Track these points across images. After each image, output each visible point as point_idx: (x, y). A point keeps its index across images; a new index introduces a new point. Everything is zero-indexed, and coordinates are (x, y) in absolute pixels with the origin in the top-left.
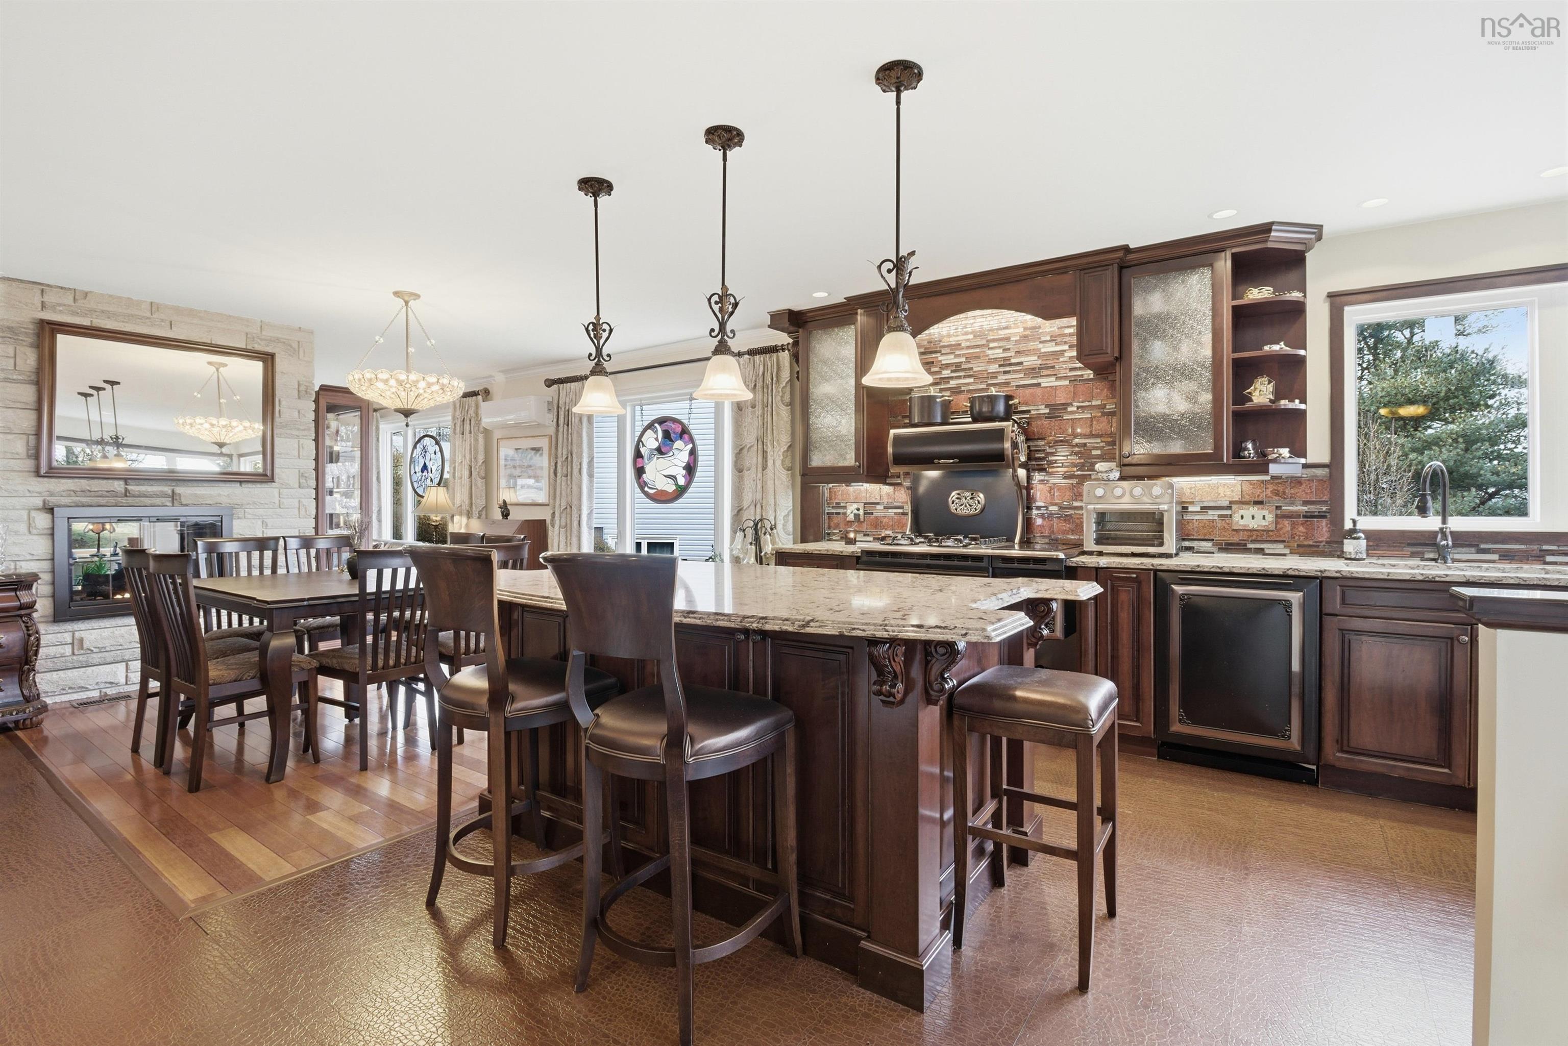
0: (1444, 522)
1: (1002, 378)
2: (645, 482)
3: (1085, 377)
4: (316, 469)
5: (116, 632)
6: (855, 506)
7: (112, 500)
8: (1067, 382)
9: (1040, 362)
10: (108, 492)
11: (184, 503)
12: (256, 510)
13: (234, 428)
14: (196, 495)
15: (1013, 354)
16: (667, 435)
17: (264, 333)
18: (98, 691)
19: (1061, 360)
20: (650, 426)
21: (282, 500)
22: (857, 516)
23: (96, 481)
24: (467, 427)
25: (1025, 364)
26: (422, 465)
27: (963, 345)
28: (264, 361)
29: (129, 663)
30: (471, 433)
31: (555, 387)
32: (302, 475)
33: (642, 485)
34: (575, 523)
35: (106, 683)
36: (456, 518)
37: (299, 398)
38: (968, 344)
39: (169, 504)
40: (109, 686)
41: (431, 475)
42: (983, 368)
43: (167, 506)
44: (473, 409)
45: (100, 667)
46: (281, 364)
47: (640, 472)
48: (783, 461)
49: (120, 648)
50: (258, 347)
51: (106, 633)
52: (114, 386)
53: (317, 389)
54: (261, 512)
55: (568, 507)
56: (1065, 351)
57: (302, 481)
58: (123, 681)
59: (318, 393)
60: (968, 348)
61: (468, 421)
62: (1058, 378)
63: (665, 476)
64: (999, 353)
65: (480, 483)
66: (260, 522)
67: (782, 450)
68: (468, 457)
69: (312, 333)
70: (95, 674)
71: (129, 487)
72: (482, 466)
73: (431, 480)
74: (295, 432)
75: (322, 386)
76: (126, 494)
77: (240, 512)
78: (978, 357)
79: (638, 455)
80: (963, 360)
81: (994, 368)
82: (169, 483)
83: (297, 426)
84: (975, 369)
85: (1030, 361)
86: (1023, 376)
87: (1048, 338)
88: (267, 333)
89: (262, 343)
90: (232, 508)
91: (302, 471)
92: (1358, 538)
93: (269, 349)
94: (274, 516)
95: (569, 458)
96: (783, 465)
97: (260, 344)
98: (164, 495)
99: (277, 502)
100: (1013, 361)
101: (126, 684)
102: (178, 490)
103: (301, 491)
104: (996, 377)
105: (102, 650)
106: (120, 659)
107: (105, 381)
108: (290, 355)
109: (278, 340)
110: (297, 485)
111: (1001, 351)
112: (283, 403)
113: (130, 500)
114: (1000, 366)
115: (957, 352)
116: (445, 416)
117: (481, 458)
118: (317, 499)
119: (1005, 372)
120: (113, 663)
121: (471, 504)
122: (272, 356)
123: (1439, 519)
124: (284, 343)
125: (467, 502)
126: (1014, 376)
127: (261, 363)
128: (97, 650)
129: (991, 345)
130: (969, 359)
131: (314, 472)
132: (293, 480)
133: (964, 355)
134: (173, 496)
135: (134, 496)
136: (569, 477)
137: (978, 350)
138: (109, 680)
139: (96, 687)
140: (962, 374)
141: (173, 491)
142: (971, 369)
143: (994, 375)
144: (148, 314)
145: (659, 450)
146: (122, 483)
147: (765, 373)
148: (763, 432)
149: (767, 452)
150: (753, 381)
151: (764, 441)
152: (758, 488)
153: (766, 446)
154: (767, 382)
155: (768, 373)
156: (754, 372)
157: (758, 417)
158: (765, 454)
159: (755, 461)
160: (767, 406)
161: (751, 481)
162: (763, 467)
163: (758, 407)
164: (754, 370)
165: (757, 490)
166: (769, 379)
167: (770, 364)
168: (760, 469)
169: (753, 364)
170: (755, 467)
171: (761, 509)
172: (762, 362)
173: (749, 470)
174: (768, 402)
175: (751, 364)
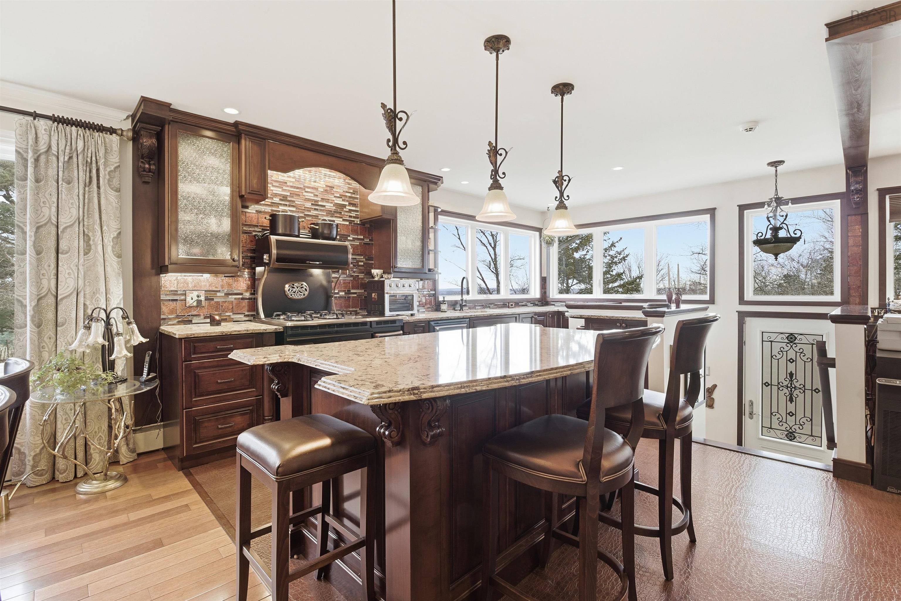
0: (462, 297)
1: (313, 213)
3: (356, 222)
6: (195, 293)
8: (348, 223)
9: (334, 208)
15: (320, 199)
19: (345, 210)
22: (199, 302)
25: (326, 207)
27: (288, 184)
38: (291, 184)
42: (302, 203)
48: (113, 247)
56: (346, 205)
60: (291, 187)
62: (344, 220)
64: (310, 196)
67: (112, 236)
78: (299, 195)
80: (288, 194)
81: (308, 205)
84: (296, 202)
85: (329, 206)
86: (325, 214)
87: (338, 195)
92: (445, 304)
96: (113, 251)
100: (320, 203)
104: (310, 211)
111: (312, 195)
114: (312, 204)
115: (284, 188)
119: (315, 209)
123: (460, 296)
126: (320, 213)
129: (307, 190)
130: (292, 194)
133: (289, 191)
137: (298, 190)
140: (287, 203)
142: (294, 201)
143: (309, 210)
147: (86, 150)
148: (84, 213)
149: (88, 236)
150: (66, 154)
151: (86, 223)
152: (81, 274)
153: (88, 229)
154: (89, 160)
155: (90, 151)
156: (69, 144)
157: (78, 196)
158: (85, 237)
159: (76, 244)
160: (89, 186)
161: (71, 266)
162: (84, 251)
163: (76, 184)
164: (67, 141)
165: (80, 276)
166: (91, 157)
167: (93, 143)
168: (82, 253)
169: (64, 134)
170: (77, 250)
171: (84, 297)
172: (80, 136)
173: (66, 253)
174: (90, 182)
175: (60, 134)
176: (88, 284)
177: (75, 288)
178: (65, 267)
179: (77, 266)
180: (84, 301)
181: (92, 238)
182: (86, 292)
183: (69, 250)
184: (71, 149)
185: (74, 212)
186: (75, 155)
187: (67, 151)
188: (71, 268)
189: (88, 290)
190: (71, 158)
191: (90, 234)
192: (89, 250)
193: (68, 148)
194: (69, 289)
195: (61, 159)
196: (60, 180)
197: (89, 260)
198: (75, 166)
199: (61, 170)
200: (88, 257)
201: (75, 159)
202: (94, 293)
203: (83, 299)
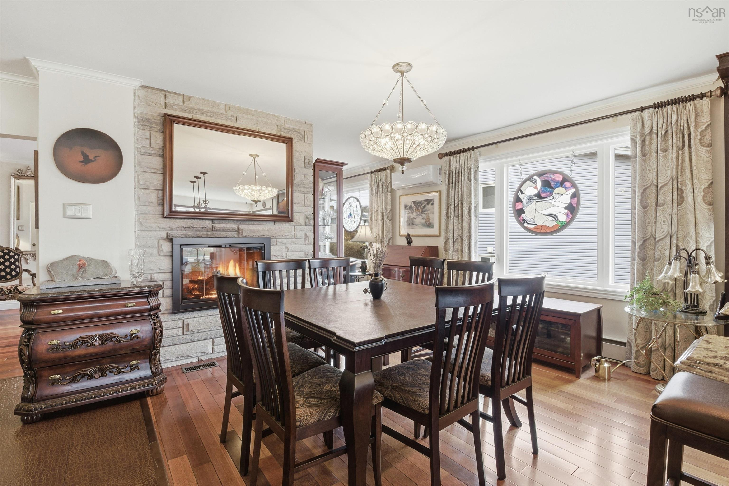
2: (524, 219)
4: (314, 213)
5: (207, 320)
7: (205, 233)
10: (203, 228)
11: (244, 235)
12: (282, 240)
13: (264, 191)
14: (251, 230)
16: (547, 184)
17: (286, 125)
18: (197, 358)
20: (530, 179)
21: (296, 233)
23: (196, 221)
24: (380, 190)
26: (348, 213)
28: (287, 143)
29: (215, 339)
30: (383, 193)
31: (446, 158)
32: (306, 217)
33: (522, 222)
34: (466, 249)
35: (201, 352)
36: (374, 244)
37: (305, 167)
39: (236, 236)
40: (203, 354)
41: (354, 219)
43: (234, 237)
44: (384, 178)
45: (198, 342)
46: (297, 145)
47: (519, 212)
48: (704, 197)
49: (209, 330)
50: (283, 134)
51: (202, 320)
52: (205, 175)
53: (314, 162)
54: (285, 241)
55: (459, 238)
57: (307, 221)
58: (211, 351)
59: (315, 164)
61: (381, 186)
63: (545, 215)
65: (389, 223)
66: (284, 247)
67: (703, 187)
68: (381, 208)
69: (312, 125)
70: (196, 347)
71: (214, 225)
72: (389, 212)
73: (354, 222)
74: (303, 190)
75: (317, 159)
76: (213, 228)
77: (273, 241)
79: (518, 200)
82: (236, 222)
83: (304, 186)
88: (288, 126)
89: (286, 131)
90: (269, 239)
91: (306, 215)
93: (289, 136)
94: (292, 244)
95: (460, 205)
96: (704, 200)
97: (284, 132)
98: (232, 230)
99: (294, 235)
101: (213, 353)
102: (242, 227)
103: (306, 227)
105: (199, 331)
106: (209, 337)
107: (201, 173)
108: (300, 139)
109: (294, 130)
110: (304, 224)
112: (297, 170)
113: (215, 233)
116: (363, 185)
117: (389, 207)
118: (314, 232)
120: (205, 340)
121: (383, 235)
122: (291, 139)
124: (297, 131)
125: (381, 234)
127: (285, 145)
128: (197, 331)
131: (313, 215)
132: (302, 221)
134: (238, 231)
135: (217, 231)
136: (460, 217)
138: (203, 351)
139: (196, 355)
141: (238, 228)
144: (224, 112)
145: (539, 196)
146: (210, 222)
147: (679, 121)
148: (677, 172)
149: (681, 190)
150: (663, 129)
151: (679, 180)
152: (674, 221)
153: (681, 184)
154: (682, 128)
155: (682, 121)
156: (665, 121)
157: (672, 160)
158: (679, 191)
159: (670, 198)
160: (682, 149)
161: (666, 215)
162: (678, 202)
163: (671, 151)
164: (664, 120)
165: (673, 223)
166: (684, 125)
167: (685, 112)
168: (675, 205)
169: (661, 115)
170: (671, 203)
171: (677, 240)
172: (674, 111)
173: (662, 206)
174: (683, 146)
175: (659, 115)
176: (681, 229)
177: (668, 233)
178: (662, 216)
179: (671, 215)
180: (677, 242)
181: (685, 191)
182: (679, 236)
183: (665, 203)
184: (667, 125)
185: (669, 173)
186: (669, 128)
187: (664, 127)
188: (665, 217)
189: (680, 234)
190: (667, 131)
191: (684, 188)
192: (682, 202)
193: (664, 124)
194: (663, 233)
195: (660, 134)
196: (659, 150)
197: (682, 209)
198: (670, 136)
199: (659, 142)
200: (681, 207)
201: (670, 131)
202: (685, 236)
203: (675, 241)
